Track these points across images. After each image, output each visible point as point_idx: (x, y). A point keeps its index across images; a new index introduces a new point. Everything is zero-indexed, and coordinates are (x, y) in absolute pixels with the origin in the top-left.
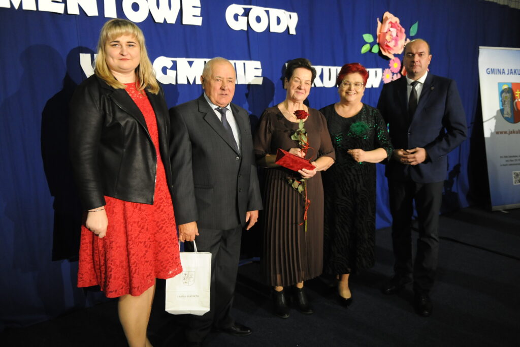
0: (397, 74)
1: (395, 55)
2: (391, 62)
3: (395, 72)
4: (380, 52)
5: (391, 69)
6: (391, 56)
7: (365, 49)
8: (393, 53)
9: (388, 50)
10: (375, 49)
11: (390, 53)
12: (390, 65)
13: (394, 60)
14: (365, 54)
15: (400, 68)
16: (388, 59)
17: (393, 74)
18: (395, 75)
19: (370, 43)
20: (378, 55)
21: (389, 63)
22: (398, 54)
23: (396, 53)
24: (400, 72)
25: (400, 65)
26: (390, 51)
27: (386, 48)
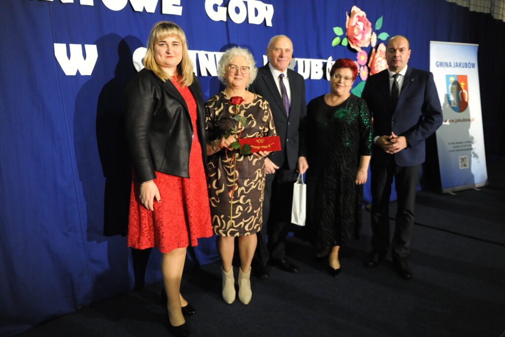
0: (364, 66)
1: (362, 48)
2: (358, 54)
3: (362, 65)
4: (349, 45)
5: (358, 61)
6: (358, 49)
7: (336, 42)
8: (361, 46)
9: (355, 43)
10: (345, 42)
11: (357, 46)
12: (358, 58)
13: (361, 53)
14: (336, 47)
15: (366, 61)
16: (355, 51)
17: (360, 66)
18: (362, 67)
19: (340, 36)
20: (347, 48)
21: (357, 56)
22: (365, 47)
23: (364, 46)
24: (367, 64)
25: (367, 58)
26: (357, 44)
27: (354, 41)
